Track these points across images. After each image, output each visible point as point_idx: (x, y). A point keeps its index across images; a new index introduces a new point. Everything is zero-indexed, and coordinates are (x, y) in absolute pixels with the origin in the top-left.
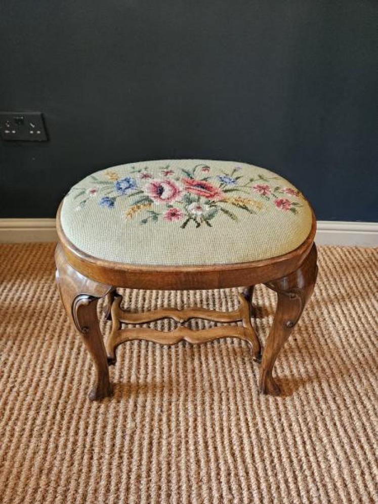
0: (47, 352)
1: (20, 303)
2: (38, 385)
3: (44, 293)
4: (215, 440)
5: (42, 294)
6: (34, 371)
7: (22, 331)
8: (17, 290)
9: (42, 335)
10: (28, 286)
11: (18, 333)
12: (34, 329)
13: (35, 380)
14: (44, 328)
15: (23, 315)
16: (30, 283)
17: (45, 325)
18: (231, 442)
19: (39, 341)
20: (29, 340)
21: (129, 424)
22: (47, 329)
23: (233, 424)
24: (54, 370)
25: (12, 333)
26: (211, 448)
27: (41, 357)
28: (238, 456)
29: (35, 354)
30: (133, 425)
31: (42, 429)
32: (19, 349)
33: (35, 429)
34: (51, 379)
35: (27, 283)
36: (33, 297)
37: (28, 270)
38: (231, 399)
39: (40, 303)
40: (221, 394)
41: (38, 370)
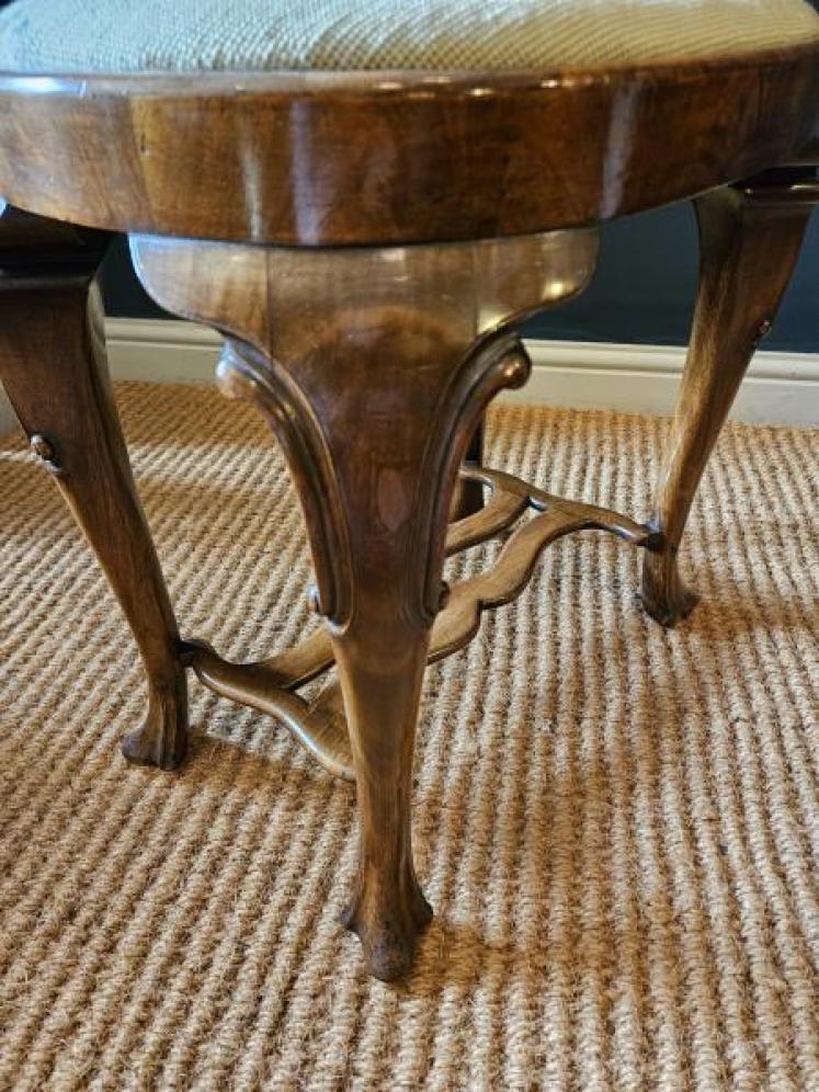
0: (266, 574)
1: (218, 483)
2: (235, 632)
3: (272, 471)
4: (719, 831)
5: (267, 472)
6: (230, 605)
7: (214, 529)
8: (213, 462)
9: (258, 542)
10: (238, 457)
11: (205, 530)
12: (241, 530)
13: (230, 620)
14: (265, 531)
15: (220, 502)
16: (244, 451)
17: (268, 526)
18: (771, 846)
19: (249, 553)
20: (228, 546)
21: (460, 745)
22: (272, 533)
23: (777, 798)
24: (277, 609)
25: (192, 531)
26: (706, 845)
27: (251, 581)
28: (799, 881)
29: (237, 574)
30: (471, 748)
31: (234, 717)
32: (203, 559)
33: (217, 715)
34: (268, 624)
35: (238, 450)
36: (248, 475)
37: (242, 430)
38: (765, 740)
39: (262, 486)
40: (731, 725)
41: (239, 604)
